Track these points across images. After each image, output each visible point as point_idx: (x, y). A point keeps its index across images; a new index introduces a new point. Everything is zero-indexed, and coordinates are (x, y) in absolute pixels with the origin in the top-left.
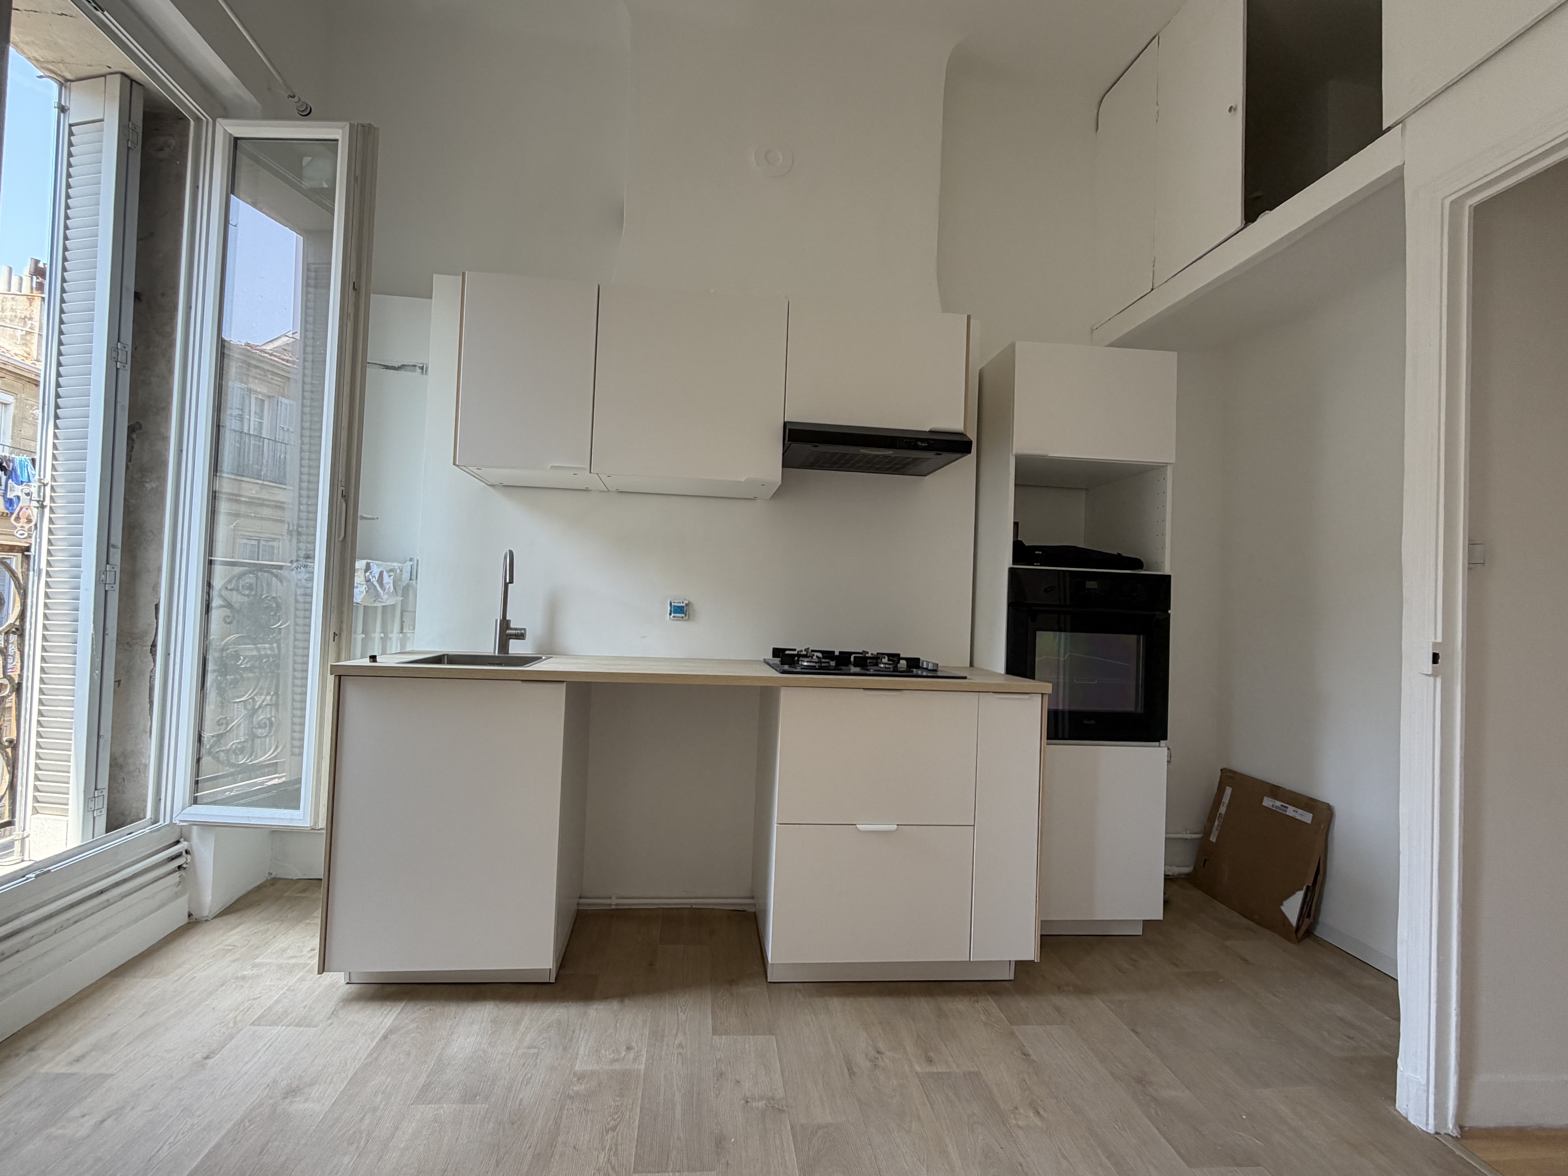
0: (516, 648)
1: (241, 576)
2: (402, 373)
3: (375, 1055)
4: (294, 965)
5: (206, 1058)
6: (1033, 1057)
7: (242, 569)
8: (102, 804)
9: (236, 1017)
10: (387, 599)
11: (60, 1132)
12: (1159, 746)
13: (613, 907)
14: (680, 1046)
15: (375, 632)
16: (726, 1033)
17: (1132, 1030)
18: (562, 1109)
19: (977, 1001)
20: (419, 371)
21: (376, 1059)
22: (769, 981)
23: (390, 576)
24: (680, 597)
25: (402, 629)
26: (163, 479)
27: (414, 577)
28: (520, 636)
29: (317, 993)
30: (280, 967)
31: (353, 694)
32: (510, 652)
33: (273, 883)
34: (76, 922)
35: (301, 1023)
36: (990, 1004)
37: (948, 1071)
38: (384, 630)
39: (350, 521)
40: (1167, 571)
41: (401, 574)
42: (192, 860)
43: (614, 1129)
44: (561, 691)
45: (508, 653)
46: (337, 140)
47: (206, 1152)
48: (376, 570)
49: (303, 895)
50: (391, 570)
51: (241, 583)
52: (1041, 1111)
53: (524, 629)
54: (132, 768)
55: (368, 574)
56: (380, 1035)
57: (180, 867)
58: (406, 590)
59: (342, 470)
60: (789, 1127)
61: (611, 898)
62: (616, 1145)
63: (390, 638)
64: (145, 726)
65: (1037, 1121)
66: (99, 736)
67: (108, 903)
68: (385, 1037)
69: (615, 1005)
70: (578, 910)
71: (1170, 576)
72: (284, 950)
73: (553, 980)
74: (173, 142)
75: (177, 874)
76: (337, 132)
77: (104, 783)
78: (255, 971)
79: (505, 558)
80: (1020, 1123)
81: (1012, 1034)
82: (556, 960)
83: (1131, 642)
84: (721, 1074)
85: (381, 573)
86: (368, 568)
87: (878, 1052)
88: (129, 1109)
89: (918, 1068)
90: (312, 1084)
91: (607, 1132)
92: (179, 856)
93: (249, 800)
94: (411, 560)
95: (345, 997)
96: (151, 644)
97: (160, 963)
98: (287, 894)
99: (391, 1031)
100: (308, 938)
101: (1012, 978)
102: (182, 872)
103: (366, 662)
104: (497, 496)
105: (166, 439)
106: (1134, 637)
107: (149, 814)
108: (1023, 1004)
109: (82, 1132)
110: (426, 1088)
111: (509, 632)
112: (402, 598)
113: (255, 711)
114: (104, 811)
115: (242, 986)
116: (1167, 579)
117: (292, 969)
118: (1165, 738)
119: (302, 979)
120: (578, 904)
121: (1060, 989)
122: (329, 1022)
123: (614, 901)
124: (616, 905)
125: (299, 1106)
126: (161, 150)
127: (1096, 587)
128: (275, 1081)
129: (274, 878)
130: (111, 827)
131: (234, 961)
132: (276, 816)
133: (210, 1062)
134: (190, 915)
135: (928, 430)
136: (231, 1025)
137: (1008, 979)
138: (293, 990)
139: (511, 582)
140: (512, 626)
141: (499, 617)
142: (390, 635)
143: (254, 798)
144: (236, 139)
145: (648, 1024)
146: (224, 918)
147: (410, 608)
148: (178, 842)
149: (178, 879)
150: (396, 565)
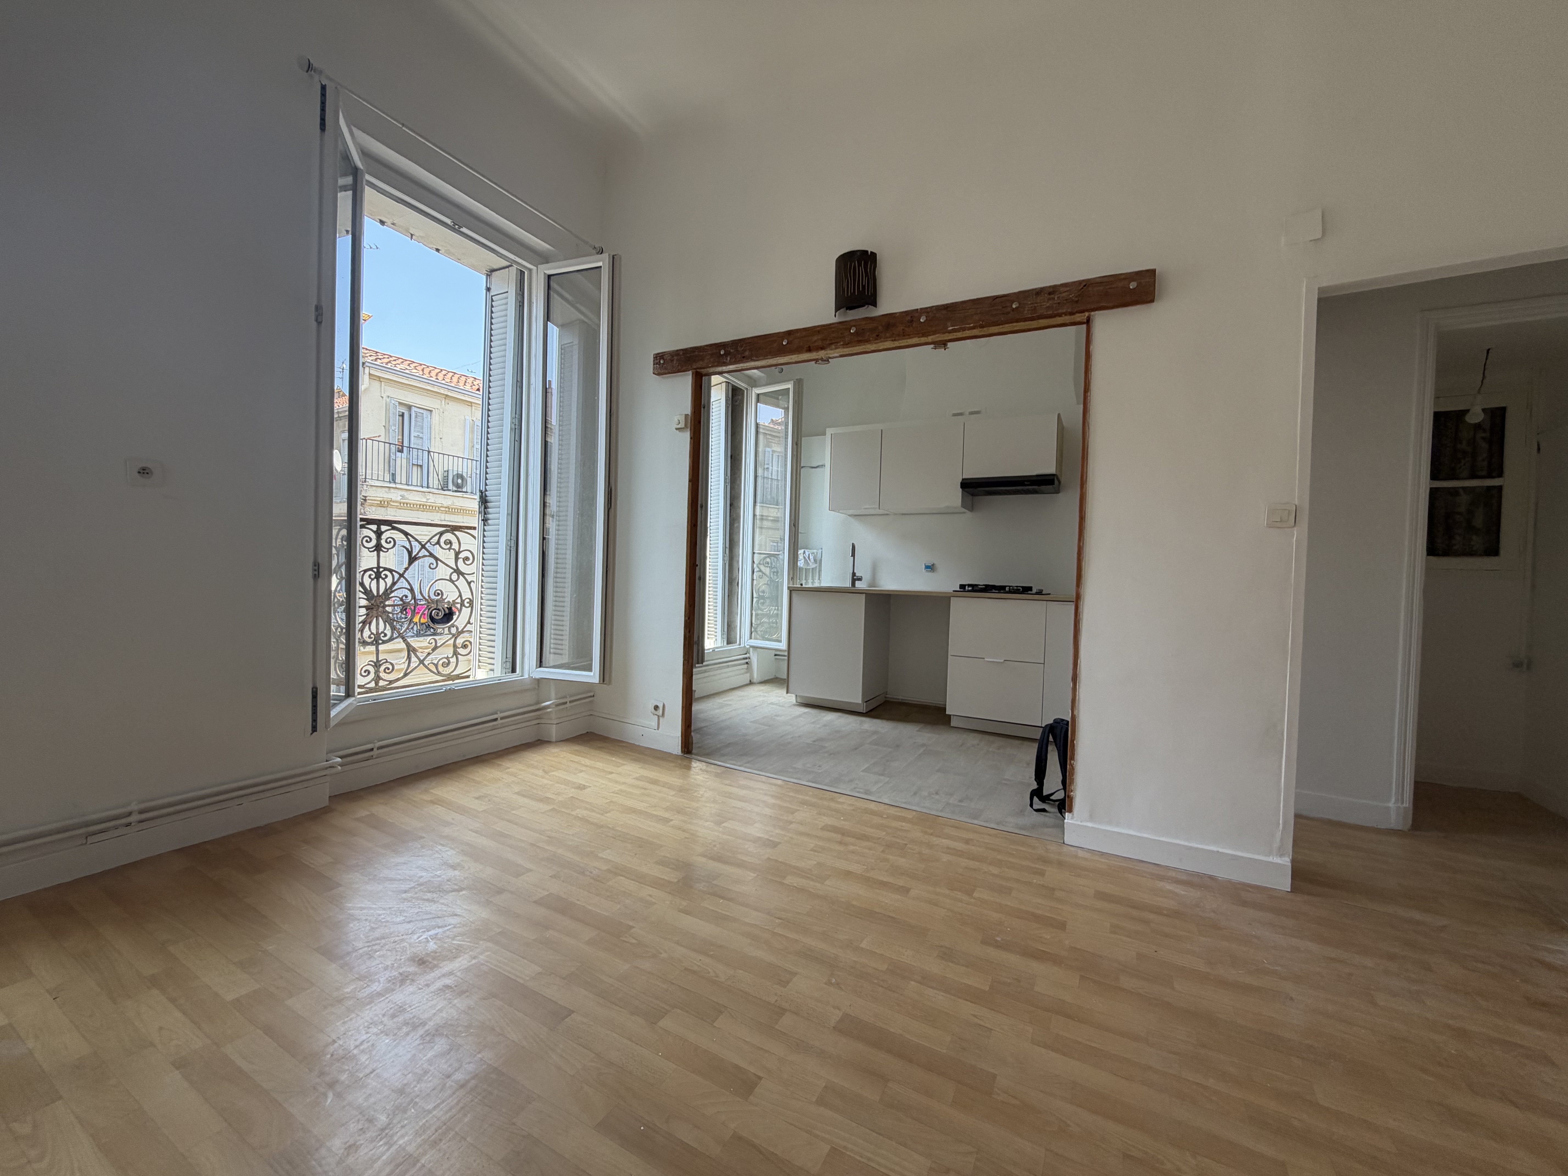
0: (858, 584)
1: (765, 558)
2: (812, 469)
4: (778, 695)
7: (765, 556)
10: (812, 565)
13: (901, 701)
15: (807, 578)
20: (823, 467)
22: (951, 726)
23: (812, 556)
24: (932, 562)
25: (814, 575)
27: (821, 556)
28: (860, 579)
29: (786, 702)
30: (776, 696)
31: (796, 595)
35: (781, 706)
39: (796, 535)
41: (817, 555)
42: (751, 660)
44: (863, 598)
45: (855, 587)
46: (790, 387)
48: (807, 553)
50: (813, 553)
51: (765, 561)
53: (862, 575)
54: (733, 626)
55: (804, 555)
58: (818, 561)
61: (899, 696)
63: (814, 581)
68: (804, 713)
69: (884, 720)
70: (886, 700)
73: (864, 712)
77: (726, 631)
78: (769, 695)
79: (853, 545)
82: (863, 699)
85: (809, 555)
86: (804, 553)
92: (746, 658)
94: (821, 548)
95: (794, 704)
96: (737, 584)
99: (806, 712)
100: (783, 691)
102: (748, 664)
103: (800, 586)
104: (851, 519)
105: (739, 507)
107: (738, 641)
111: (855, 577)
112: (818, 565)
114: (726, 639)
119: (780, 698)
120: (885, 697)
122: (789, 708)
123: (901, 698)
126: (736, 401)
130: (728, 642)
131: (763, 692)
134: (750, 681)
135: (1035, 474)
138: (779, 700)
139: (855, 556)
140: (857, 575)
142: (810, 577)
144: (759, 394)
145: (893, 726)
146: (760, 684)
147: (821, 567)
148: (746, 654)
149: (746, 666)
150: (815, 551)
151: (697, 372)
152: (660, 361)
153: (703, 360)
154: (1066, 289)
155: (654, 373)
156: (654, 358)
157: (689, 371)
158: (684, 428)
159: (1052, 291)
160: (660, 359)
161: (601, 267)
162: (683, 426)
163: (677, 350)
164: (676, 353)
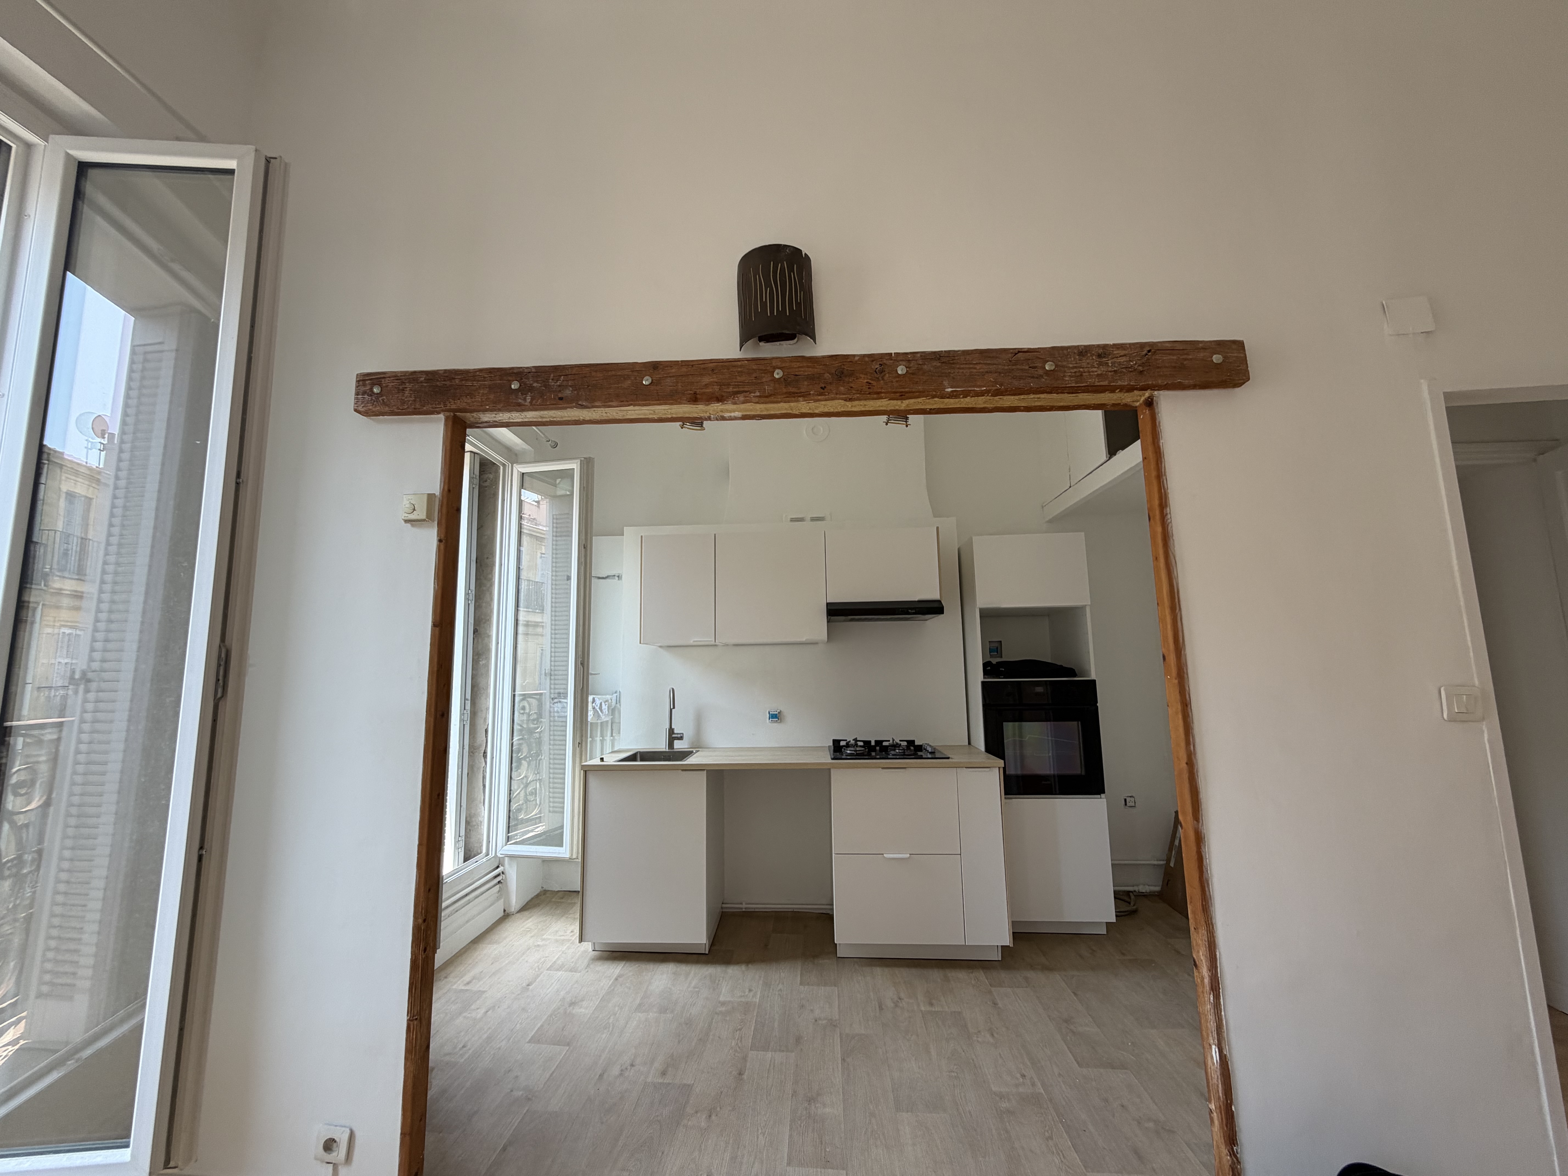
0: (678, 745)
2: (607, 580)
3: (612, 988)
4: (563, 940)
5: (528, 985)
6: (1000, 1005)
8: (462, 844)
9: (538, 966)
10: (604, 718)
11: (469, 1015)
12: (1101, 798)
13: (744, 910)
14: (781, 990)
15: (597, 737)
16: (808, 984)
17: (1074, 993)
18: (712, 1019)
19: (972, 973)
20: (617, 578)
21: (613, 989)
22: (838, 956)
23: (606, 705)
24: (775, 708)
25: (612, 734)
26: (488, 659)
27: (618, 702)
28: (680, 738)
29: (578, 955)
30: (557, 941)
31: (593, 782)
32: (675, 747)
33: (544, 892)
34: (457, 911)
35: (573, 970)
36: (981, 975)
37: (941, 1010)
38: (602, 735)
39: (585, 678)
40: (1093, 676)
41: (611, 702)
42: (505, 877)
43: (740, 1030)
44: (703, 777)
45: (673, 749)
46: (574, 469)
47: (536, 1029)
48: (598, 702)
49: (563, 900)
50: (607, 701)
52: (995, 1035)
53: (683, 734)
54: (474, 823)
55: (594, 704)
56: (614, 978)
57: (499, 882)
58: (614, 711)
59: (580, 649)
60: (839, 1034)
61: (741, 904)
62: (741, 1038)
63: (606, 740)
64: (480, 799)
65: (991, 1040)
66: (461, 806)
67: (469, 902)
68: (616, 979)
69: (743, 967)
70: (722, 912)
71: (1095, 680)
72: (557, 931)
73: (707, 952)
74: (491, 476)
75: (498, 886)
76: (574, 466)
77: (463, 833)
78: (544, 942)
79: (670, 691)
80: (980, 1040)
81: (990, 992)
82: (708, 937)
83: (1074, 726)
84: (802, 1006)
85: (601, 704)
86: (594, 700)
87: (900, 999)
88: (497, 1007)
89: (923, 1009)
90: (582, 1000)
91: (737, 1031)
92: (499, 875)
93: (532, 841)
94: (616, 693)
95: (593, 957)
96: (483, 752)
97: (495, 936)
98: (553, 900)
99: (619, 976)
100: (568, 926)
101: (1000, 959)
102: (500, 885)
103: (599, 762)
104: (665, 655)
105: (489, 636)
106: (1075, 723)
107: (484, 851)
108: (1004, 975)
109: (479, 1016)
110: (640, 1005)
111: (674, 736)
112: (611, 717)
113: (527, 785)
114: (463, 848)
115: (538, 950)
116: (1094, 682)
117: (563, 942)
118: (1104, 792)
119: (569, 948)
120: (722, 908)
121: (1032, 967)
122: (586, 970)
123: (744, 906)
124: (745, 908)
125: (577, 1010)
126: (486, 481)
127: (1042, 691)
128: (564, 998)
129: (545, 890)
130: (466, 859)
131: (532, 937)
132: (551, 851)
133: (531, 987)
134: (505, 911)
135: (917, 600)
136: (537, 970)
137: (997, 959)
138: (566, 953)
139: (674, 708)
140: (675, 732)
141: (668, 726)
142: (605, 738)
143: (535, 840)
144: (523, 474)
145: (762, 979)
146: (522, 913)
147: (617, 721)
148: (498, 867)
149: (498, 890)
150: (608, 696)
151: (455, 416)
152: (371, 389)
153: (471, 395)
154: (1123, 352)
155: (356, 410)
156: (358, 381)
157: (438, 413)
158: (424, 520)
159: (1103, 352)
160: (373, 385)
161: (231, 172)
162: (423, 516)
163: (415, 372)
164: (413, 377)
